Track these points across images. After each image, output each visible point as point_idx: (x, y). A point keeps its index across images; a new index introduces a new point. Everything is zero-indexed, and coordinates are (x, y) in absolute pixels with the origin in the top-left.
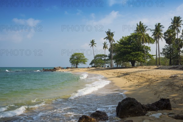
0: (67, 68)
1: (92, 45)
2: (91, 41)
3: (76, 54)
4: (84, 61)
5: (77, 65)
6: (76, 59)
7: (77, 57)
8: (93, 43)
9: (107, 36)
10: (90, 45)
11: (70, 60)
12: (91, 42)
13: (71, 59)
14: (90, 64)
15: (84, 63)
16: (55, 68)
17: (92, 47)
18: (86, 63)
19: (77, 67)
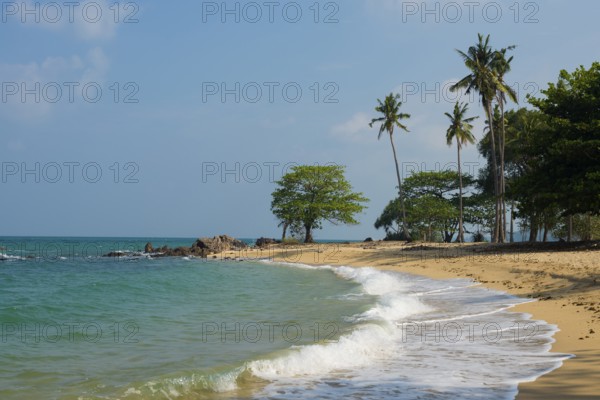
0: (261, 243)
1: (388, 126)
2: (383, 101)
3: (301, 173)
4: (345, 209)
5: (308, 228)
6: (302, 199)
7: (308, 188)
8: (390, 111)
9: (469, 72)
10: (378, 125)
11: (276, 202)
12: (381, 109)
13: (278, 197)
14: (378, 225)
15: (347, 219)
16: (200, 244)
17: (385, 133)
18: (355, 216)
19: (308, 240)
